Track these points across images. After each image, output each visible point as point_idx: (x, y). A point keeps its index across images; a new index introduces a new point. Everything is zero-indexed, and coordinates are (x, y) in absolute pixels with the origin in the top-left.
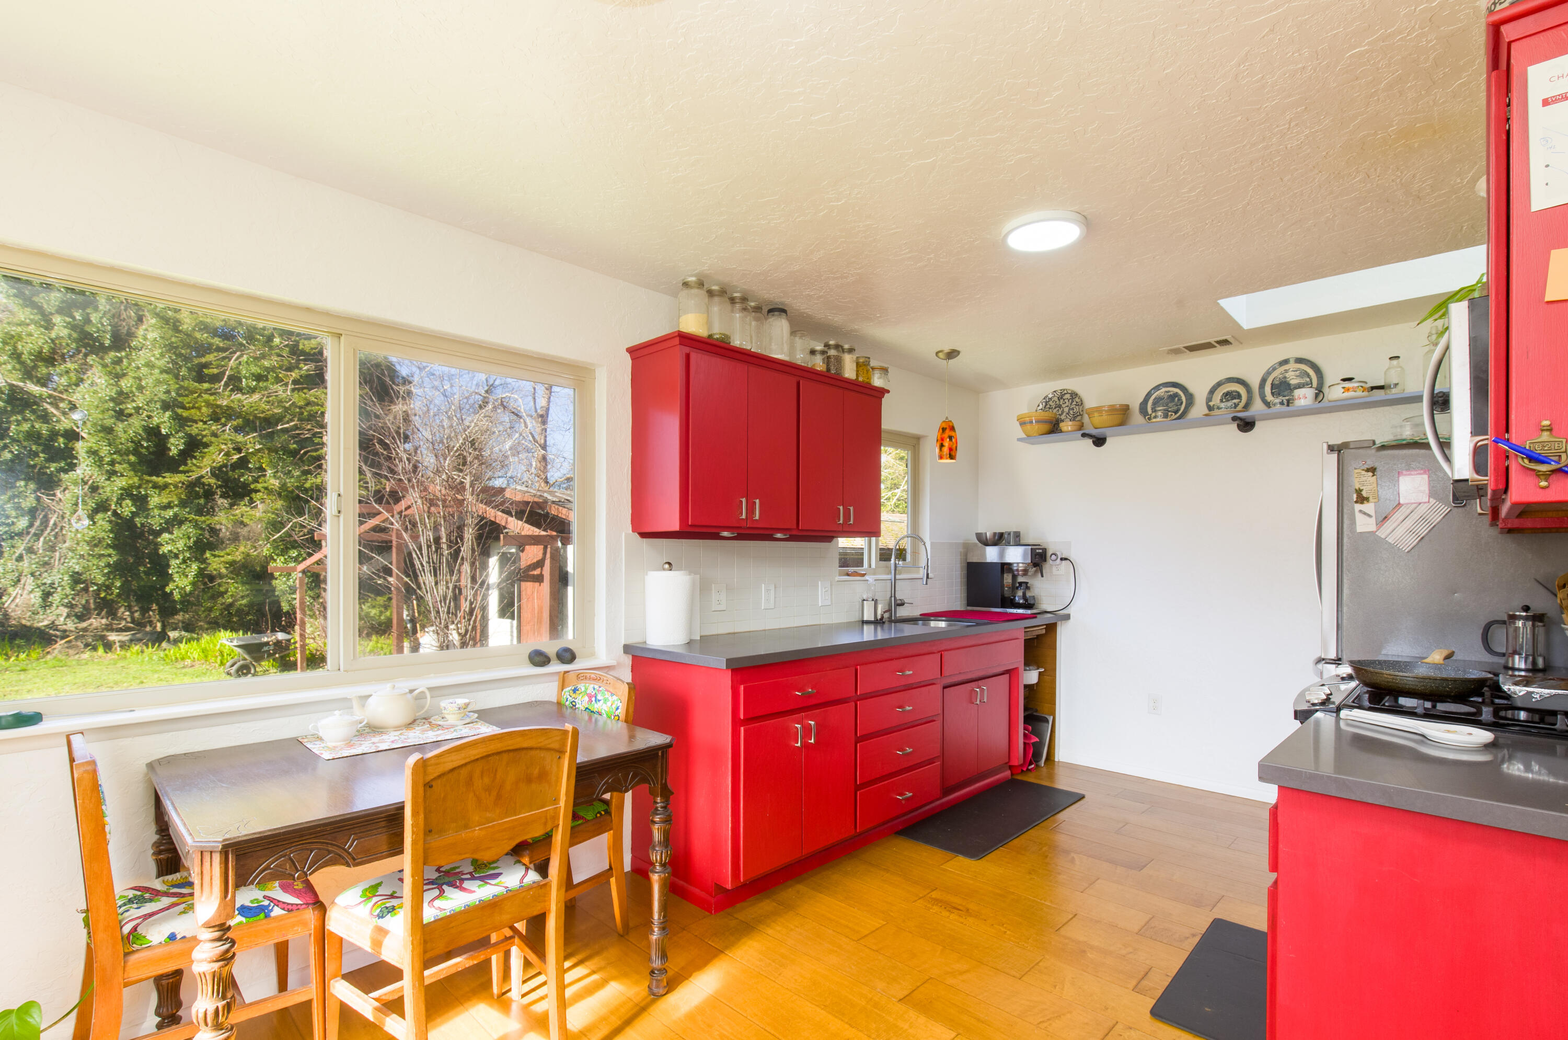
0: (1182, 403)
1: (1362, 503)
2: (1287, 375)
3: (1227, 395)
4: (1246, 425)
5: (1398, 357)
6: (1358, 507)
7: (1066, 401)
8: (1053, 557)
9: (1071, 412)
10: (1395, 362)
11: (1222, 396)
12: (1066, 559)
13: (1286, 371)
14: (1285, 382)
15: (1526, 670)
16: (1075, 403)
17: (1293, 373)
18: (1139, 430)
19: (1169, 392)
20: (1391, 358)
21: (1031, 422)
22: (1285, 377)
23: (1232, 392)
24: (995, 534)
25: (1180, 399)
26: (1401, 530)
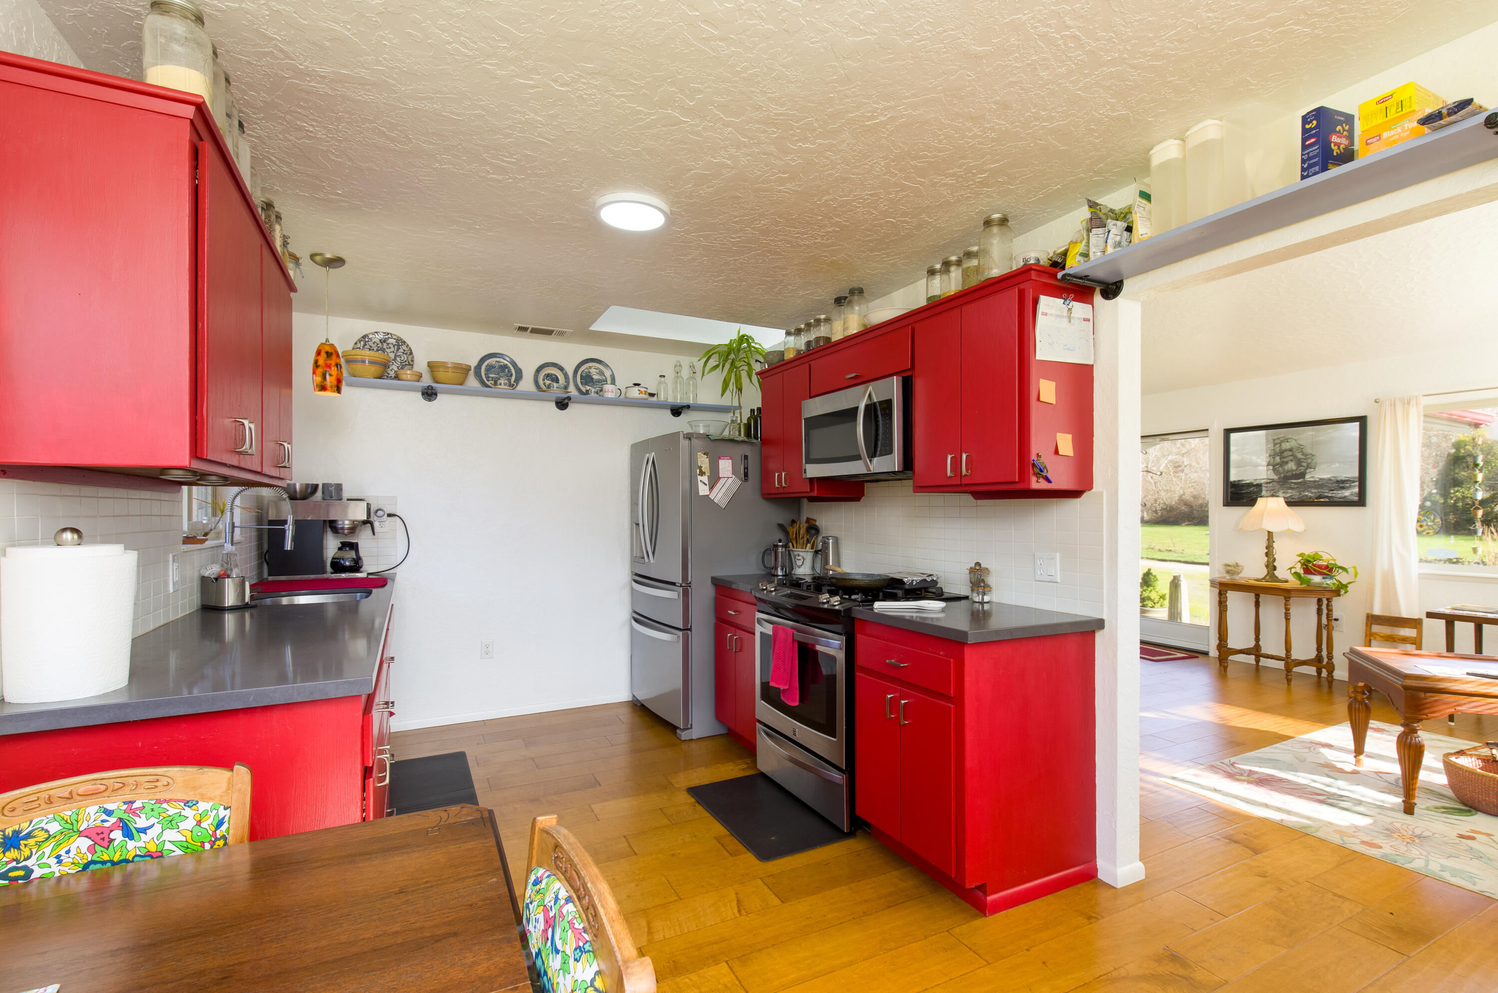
0: (512, 375)
1: (702, 476)
2: (591, 370)
3: (548, 376)
4: (562, 404)
5: (664, 376)
6: (700, 478)
7: (391, 346)
8: (380, 513)
9: (398, 359)
10: (662, 379)
11: (544, 377)
12: (394, 515)
13: (590, 367)
14: (590, 375)
15: (782, 576)
16: (401, 350)
17: (594, 370)
18: (473, 393)
19: (499, 362)
20: (660, 376)
21: (363, 362)
22: (589, 372)
23: (552, 374)
24: (307, 485)
25: (509, 371)
26: (720, 494)
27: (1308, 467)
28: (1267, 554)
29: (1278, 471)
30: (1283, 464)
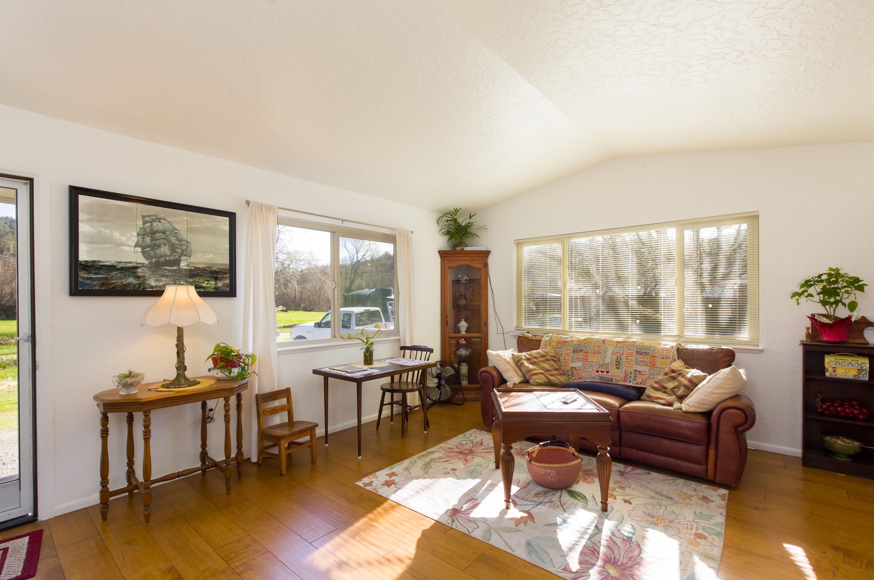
27: (182, 254)
28: (177, 346)
29: (148, 254)
30: (154, 246)
